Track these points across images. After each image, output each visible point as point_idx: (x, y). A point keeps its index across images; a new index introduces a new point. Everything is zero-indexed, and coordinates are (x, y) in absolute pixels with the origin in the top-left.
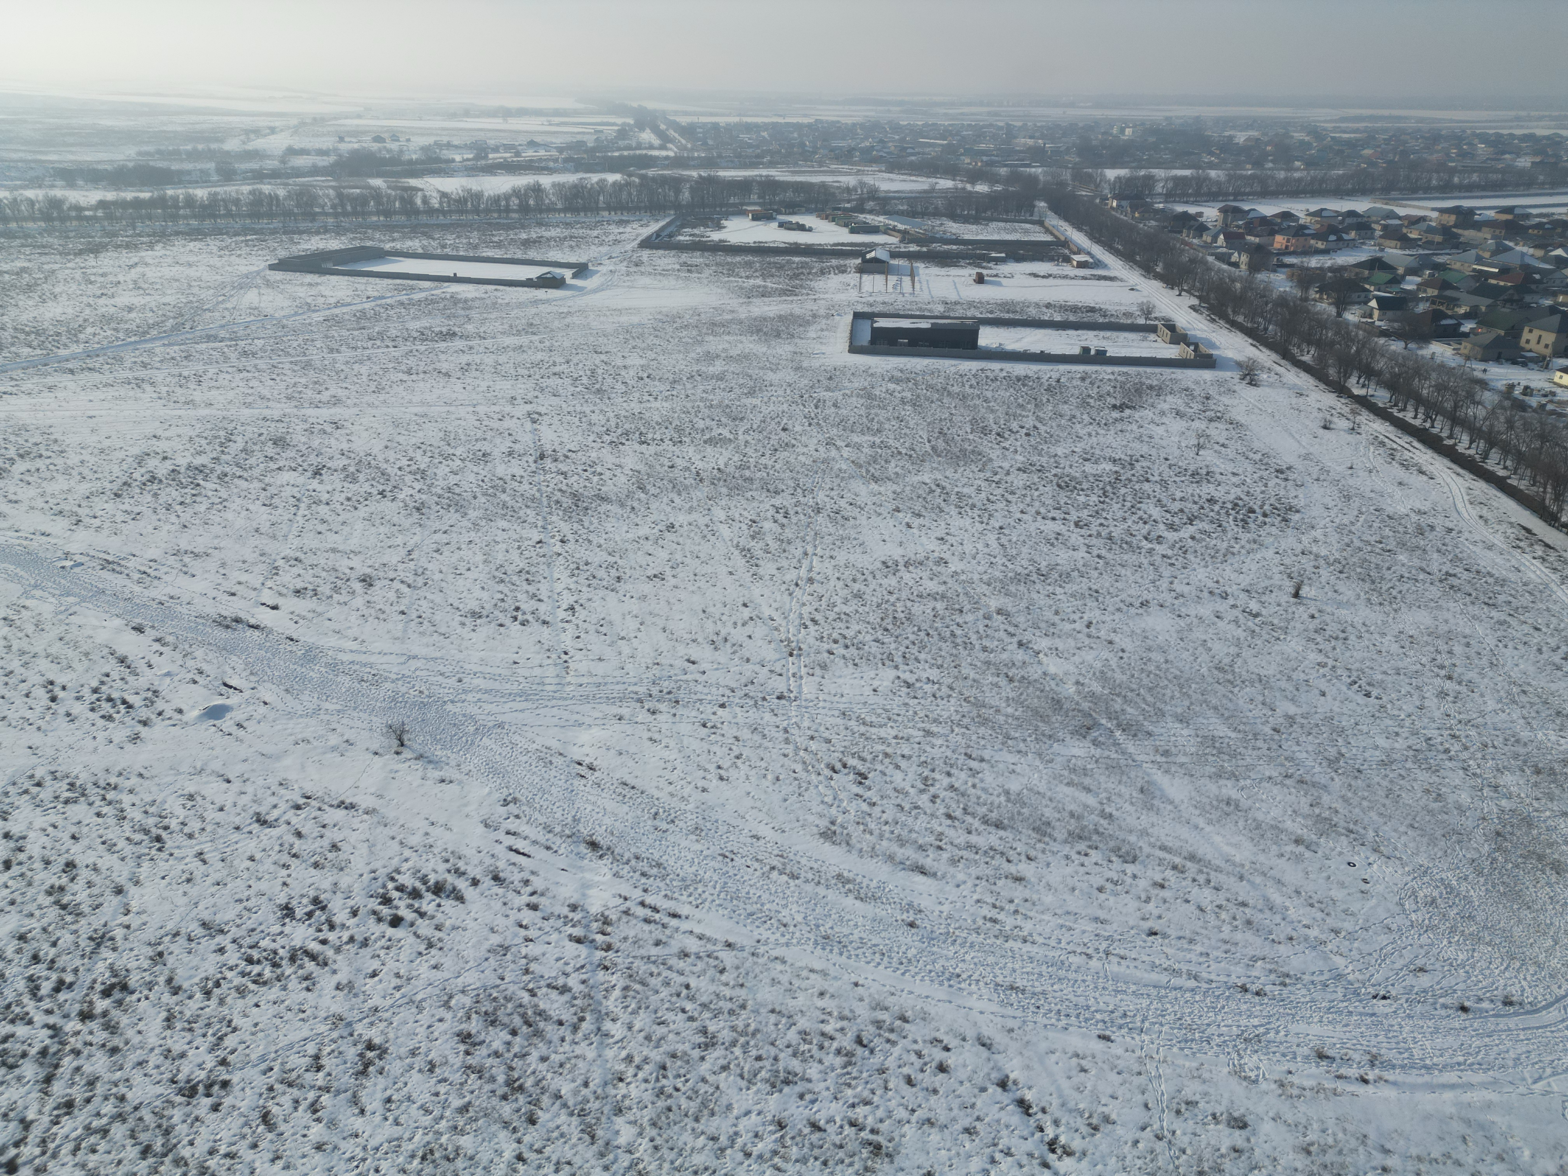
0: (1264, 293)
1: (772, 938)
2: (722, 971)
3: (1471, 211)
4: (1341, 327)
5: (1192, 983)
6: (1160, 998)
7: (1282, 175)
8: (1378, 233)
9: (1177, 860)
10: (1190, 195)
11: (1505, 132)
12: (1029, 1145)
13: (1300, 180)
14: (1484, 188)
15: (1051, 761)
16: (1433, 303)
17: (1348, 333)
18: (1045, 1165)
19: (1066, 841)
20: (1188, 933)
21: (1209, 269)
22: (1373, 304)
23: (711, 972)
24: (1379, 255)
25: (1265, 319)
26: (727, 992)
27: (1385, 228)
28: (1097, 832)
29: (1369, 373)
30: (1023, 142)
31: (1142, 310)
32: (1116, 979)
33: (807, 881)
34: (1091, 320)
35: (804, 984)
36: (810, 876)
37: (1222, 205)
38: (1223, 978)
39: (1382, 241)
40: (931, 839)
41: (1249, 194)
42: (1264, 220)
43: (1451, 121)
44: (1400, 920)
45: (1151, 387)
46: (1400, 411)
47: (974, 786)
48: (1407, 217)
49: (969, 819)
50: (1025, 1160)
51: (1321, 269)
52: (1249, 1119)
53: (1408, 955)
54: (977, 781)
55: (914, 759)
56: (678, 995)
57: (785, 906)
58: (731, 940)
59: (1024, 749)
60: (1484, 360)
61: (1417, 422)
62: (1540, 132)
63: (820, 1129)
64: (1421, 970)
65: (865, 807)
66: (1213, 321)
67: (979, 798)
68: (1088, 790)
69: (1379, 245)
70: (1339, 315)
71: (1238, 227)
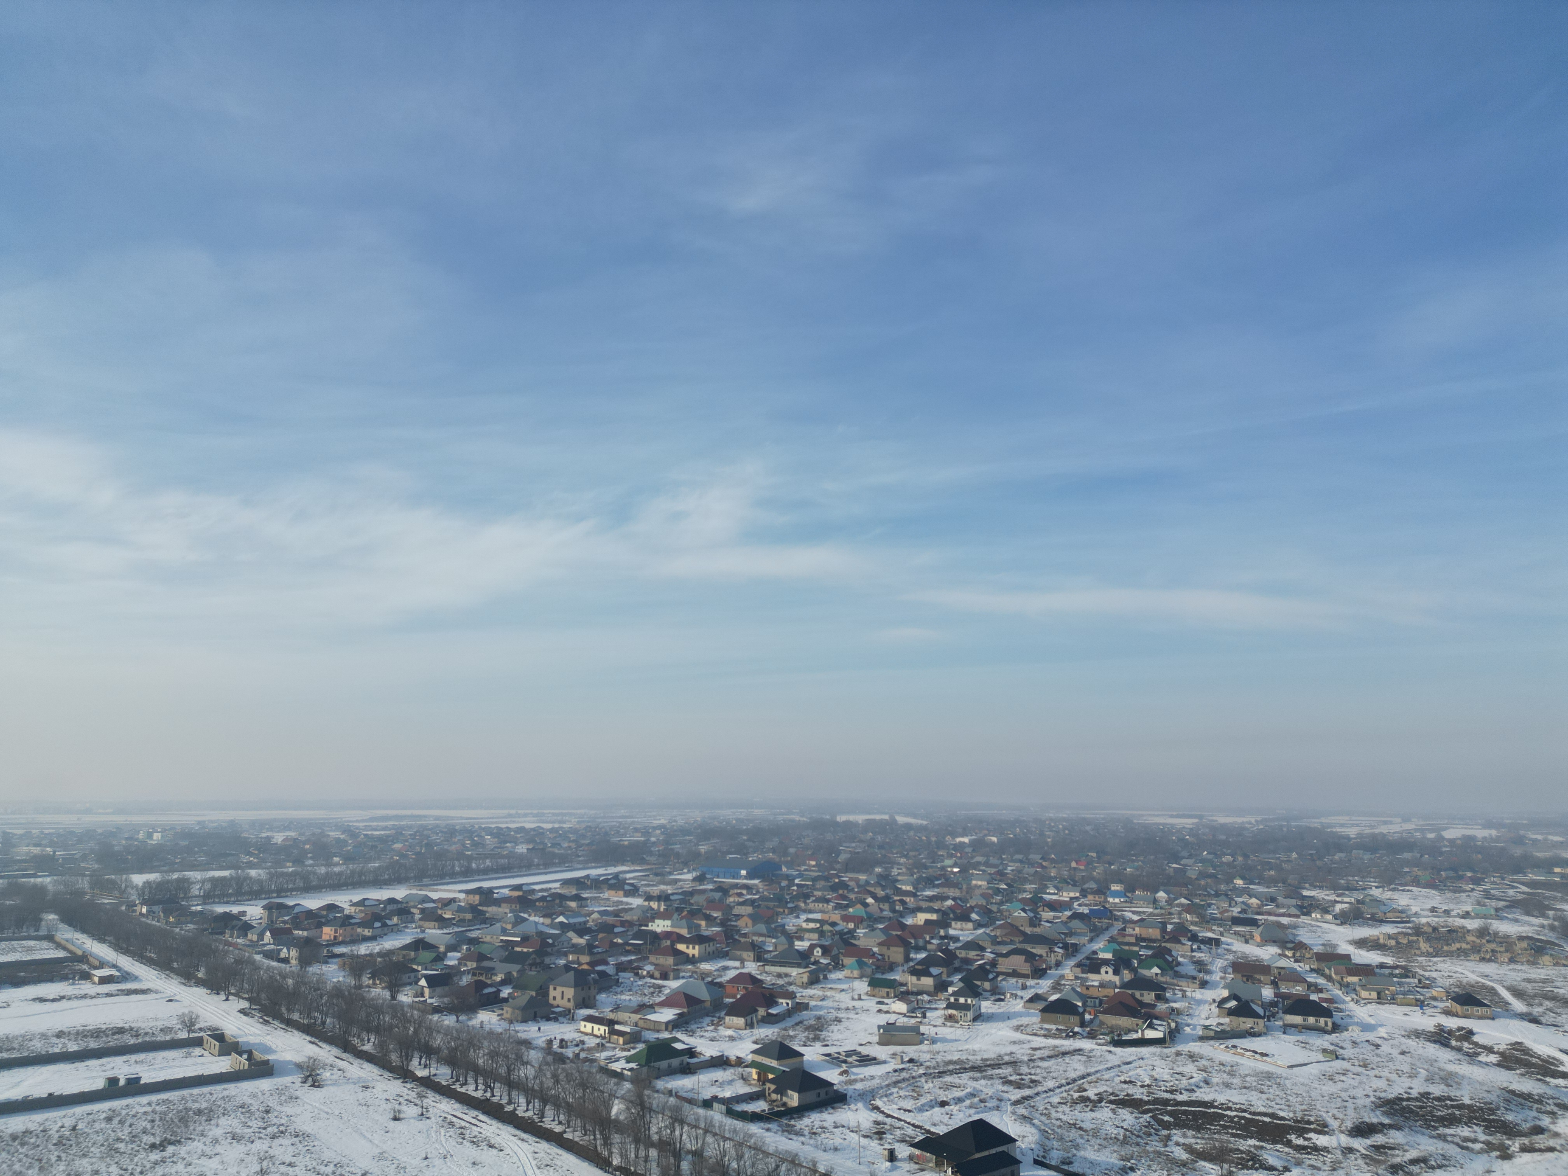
0: (318, 987)
3: (490, 891)
4: (397, 1009)
7: (323, 870)
8: (418, 916)
10: (231, 895)
11: (503, 826)
13: (340, 874)
14: (496, 871)
16: (474, 974)
17: (404, 1014)
21: (257, 967)
22: (423, 982)
24: (421, 936)
25: (321, 1012)
27: (423, 911)
29: (428, 1051)
30: (24, 850)
31: (183, 1022)
34: (118, 1043)
37: (265, 902)
39: (422, 923)
41: (292, 890)
42: (310, 914)
43: (462, 818)
45: (199, 1112)
46: (462, 1085)
48: (440, 900)
51: (371, 955)
60: (524, 1021)
61: (479, 1094)
62: (528, 826)
66: (266, 1023)
69: (420, 927)
70: (393, 998)
71: (284, 922)
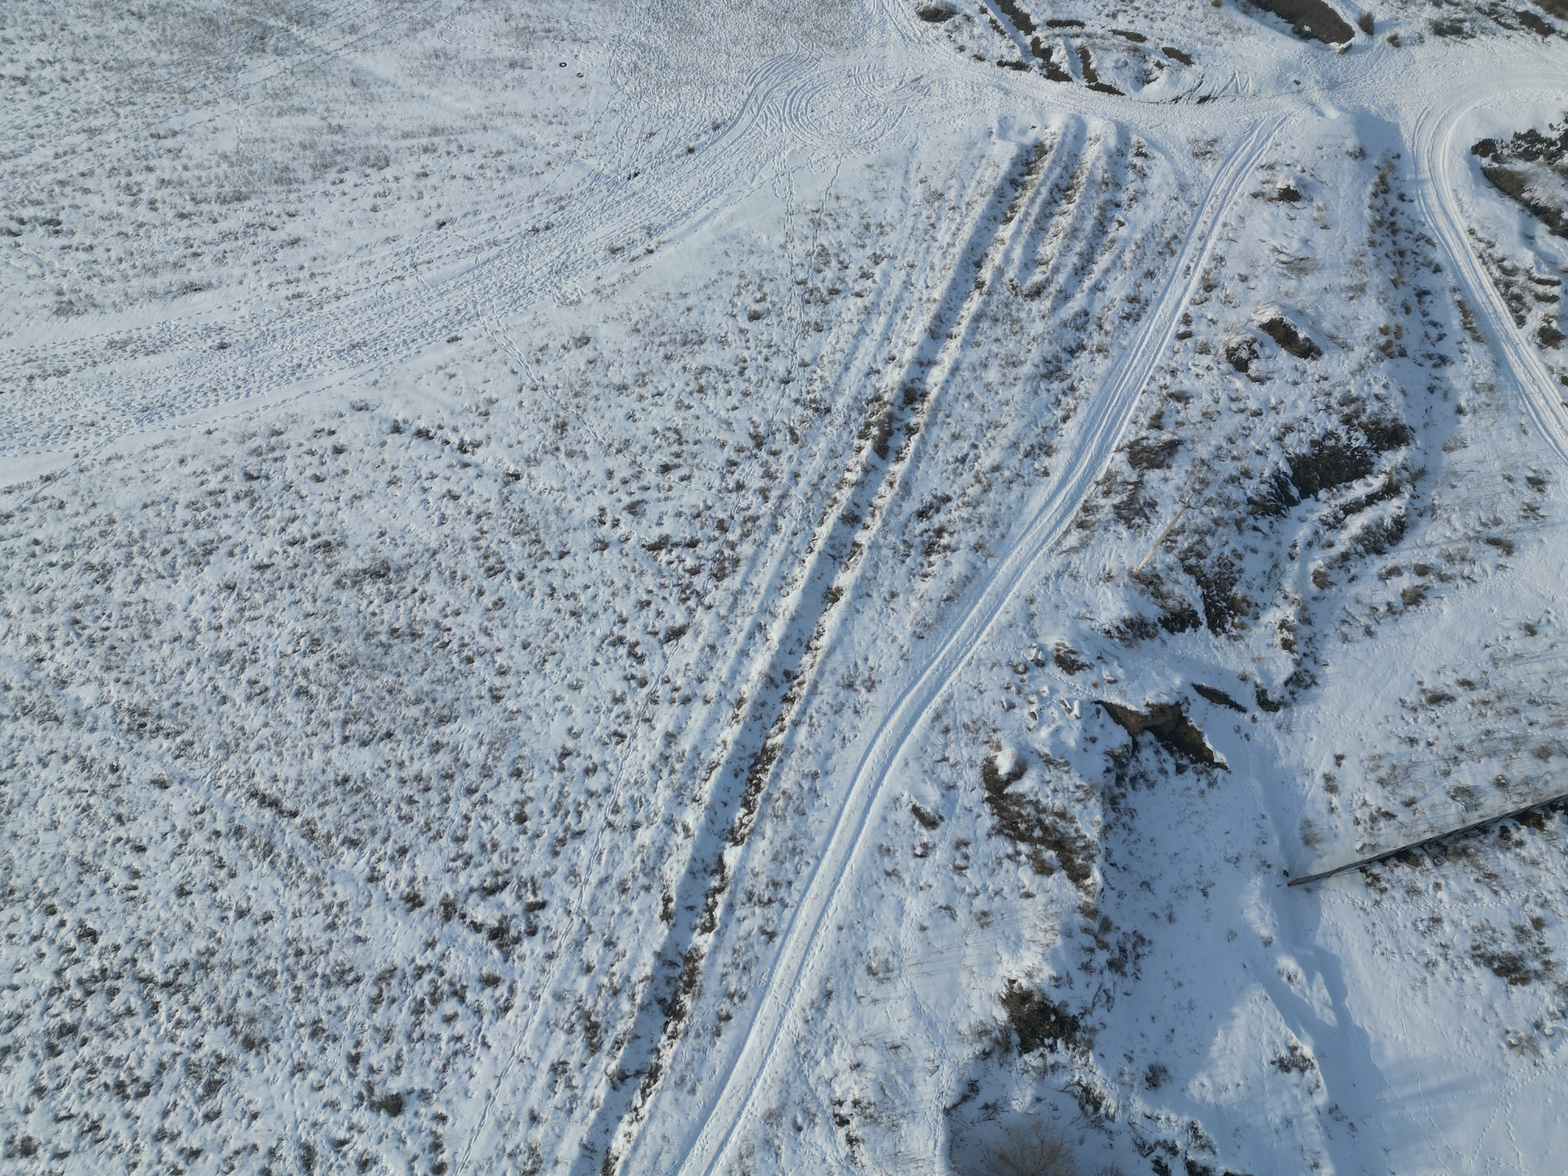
1: (89, 444)
2: (62, 506)
5: (495, 250)
6: (477, 279)
9: (424, 141)
12: (446, 459)
15: (247, 97)
18: (466, 465)
19: (315, 178)
20: (469, 208)
23: (50, 514)
26: (85, 520)
28: (337, 152)
32: (435, 285)
33: (80, 369)
35: (157, 464)
36: (80, 362)
38: (516, 231)
40: (181, 251)
44: (620, 98)
47: (186, 168)
49: (204, 207)
50: (448, 473)
52: (588, 333)
53: (637, 126)
54: (184, 160)
55: (98, 171)
56: (34, 555)
57: (77, 406)
58: (45, 473)
59: (210, 97)
63: (267, 566)
64: (651, 134)
65: (83, 256)
67: (199, 179)
68: (303, 110)
